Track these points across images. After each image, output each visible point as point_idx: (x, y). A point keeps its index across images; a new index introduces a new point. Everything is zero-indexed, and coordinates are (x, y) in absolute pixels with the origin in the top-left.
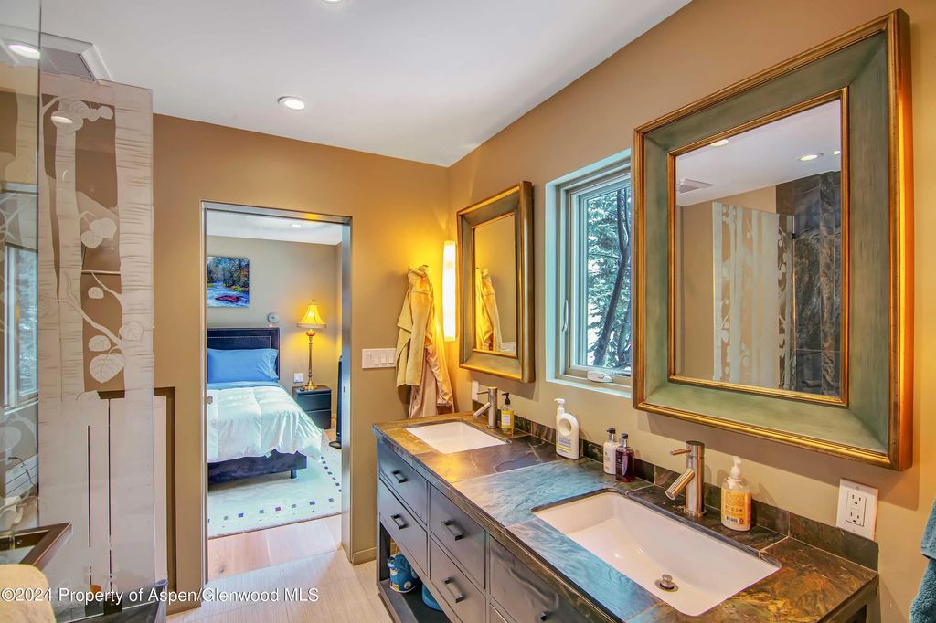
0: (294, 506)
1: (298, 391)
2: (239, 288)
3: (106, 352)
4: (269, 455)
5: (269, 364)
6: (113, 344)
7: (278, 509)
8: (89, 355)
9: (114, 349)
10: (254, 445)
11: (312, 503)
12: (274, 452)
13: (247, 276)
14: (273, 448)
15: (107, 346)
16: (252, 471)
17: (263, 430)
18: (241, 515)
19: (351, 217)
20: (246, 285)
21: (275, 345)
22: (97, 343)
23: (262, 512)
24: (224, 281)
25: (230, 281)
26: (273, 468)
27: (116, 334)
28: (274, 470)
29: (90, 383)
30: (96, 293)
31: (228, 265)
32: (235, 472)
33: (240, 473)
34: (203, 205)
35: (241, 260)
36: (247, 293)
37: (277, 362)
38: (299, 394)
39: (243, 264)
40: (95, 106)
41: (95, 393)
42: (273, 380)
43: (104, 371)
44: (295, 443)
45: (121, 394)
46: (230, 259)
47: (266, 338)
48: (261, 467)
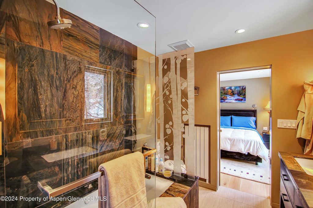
0: (254, 175)
1: (264, 134)
2: (242, 96)
3: (185, 114)
4: (246, 154)
5: (252, 122)
6: (187, 113)
7: (248, 173)
8: (182, 115)
9: (187, 114)
10: (241, 149)
11: (261, 176)
12: (249, 153)
13: (245, 92)
14: (248, 152)
15: (185, 113)
16: (241, 157)
17: (245, 144)
18: (235, 170)
19: (271, 65)
20: (245, 95)
21: (255, 116)
22: (184, 112)
23: (242, 172)
24: (237, 94)
25: (239, 94)
26: (248, 159)
27: (187, 110)
28: (249, 159)
29: (182, 121)
30: (183, 100)
31: (239, 89)
32: (235, 156)
33: (237, 157)
34: (218, 73)
35: (243, 87)
36: (245, 97)
37: (256, 122)
38: (264, 135)
39: (244, 88)
40: (183, 56)
41: (183, 124)
42: (254, 128)
43: (185, 119)
44: (257, 152)
45: (188, 125)
46: (239, 87)
47: (252, 113)
48: (244, 157)
